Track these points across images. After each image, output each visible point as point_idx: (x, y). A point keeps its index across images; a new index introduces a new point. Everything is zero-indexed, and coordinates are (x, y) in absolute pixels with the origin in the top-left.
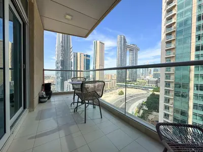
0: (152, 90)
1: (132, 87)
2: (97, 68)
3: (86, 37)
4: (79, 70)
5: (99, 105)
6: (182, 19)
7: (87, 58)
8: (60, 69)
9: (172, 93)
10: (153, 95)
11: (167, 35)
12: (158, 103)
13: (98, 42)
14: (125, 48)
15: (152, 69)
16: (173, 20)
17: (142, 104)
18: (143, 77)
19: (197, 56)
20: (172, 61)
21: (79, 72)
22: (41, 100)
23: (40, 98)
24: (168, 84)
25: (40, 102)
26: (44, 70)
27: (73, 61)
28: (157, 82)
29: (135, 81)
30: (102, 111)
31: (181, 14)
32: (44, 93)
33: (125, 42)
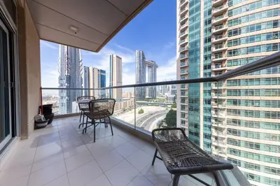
0: (170, 106)
1: (152, 105)
2: (115, 85)
3: (97, 51)
4: (91, 87)
5: (110, 123)
6: (193, 40)
7: (102, 74)
8: (65, 87)
9: (187, 108)
10: (171, 111)
11: (181, 53)
12: (176, 119)
13: (115, 56)
14: (144, 64)
15: (170, 86)
16: (186, 41)
17: (162, 121)
18: (162, 94)
19: (205, 74)
20: (186, 78)
21: (91, 91)
22: (38, 125)
23: (36, 123)
24: (183, 100)
25: (36, 128)
26: (41, 89)
27: (83, 77)
28: (175, 98)
29: (155, 98)
30: (113, 128)
31: (192, 36)
32: (43, 116)
33: (144, 58)
